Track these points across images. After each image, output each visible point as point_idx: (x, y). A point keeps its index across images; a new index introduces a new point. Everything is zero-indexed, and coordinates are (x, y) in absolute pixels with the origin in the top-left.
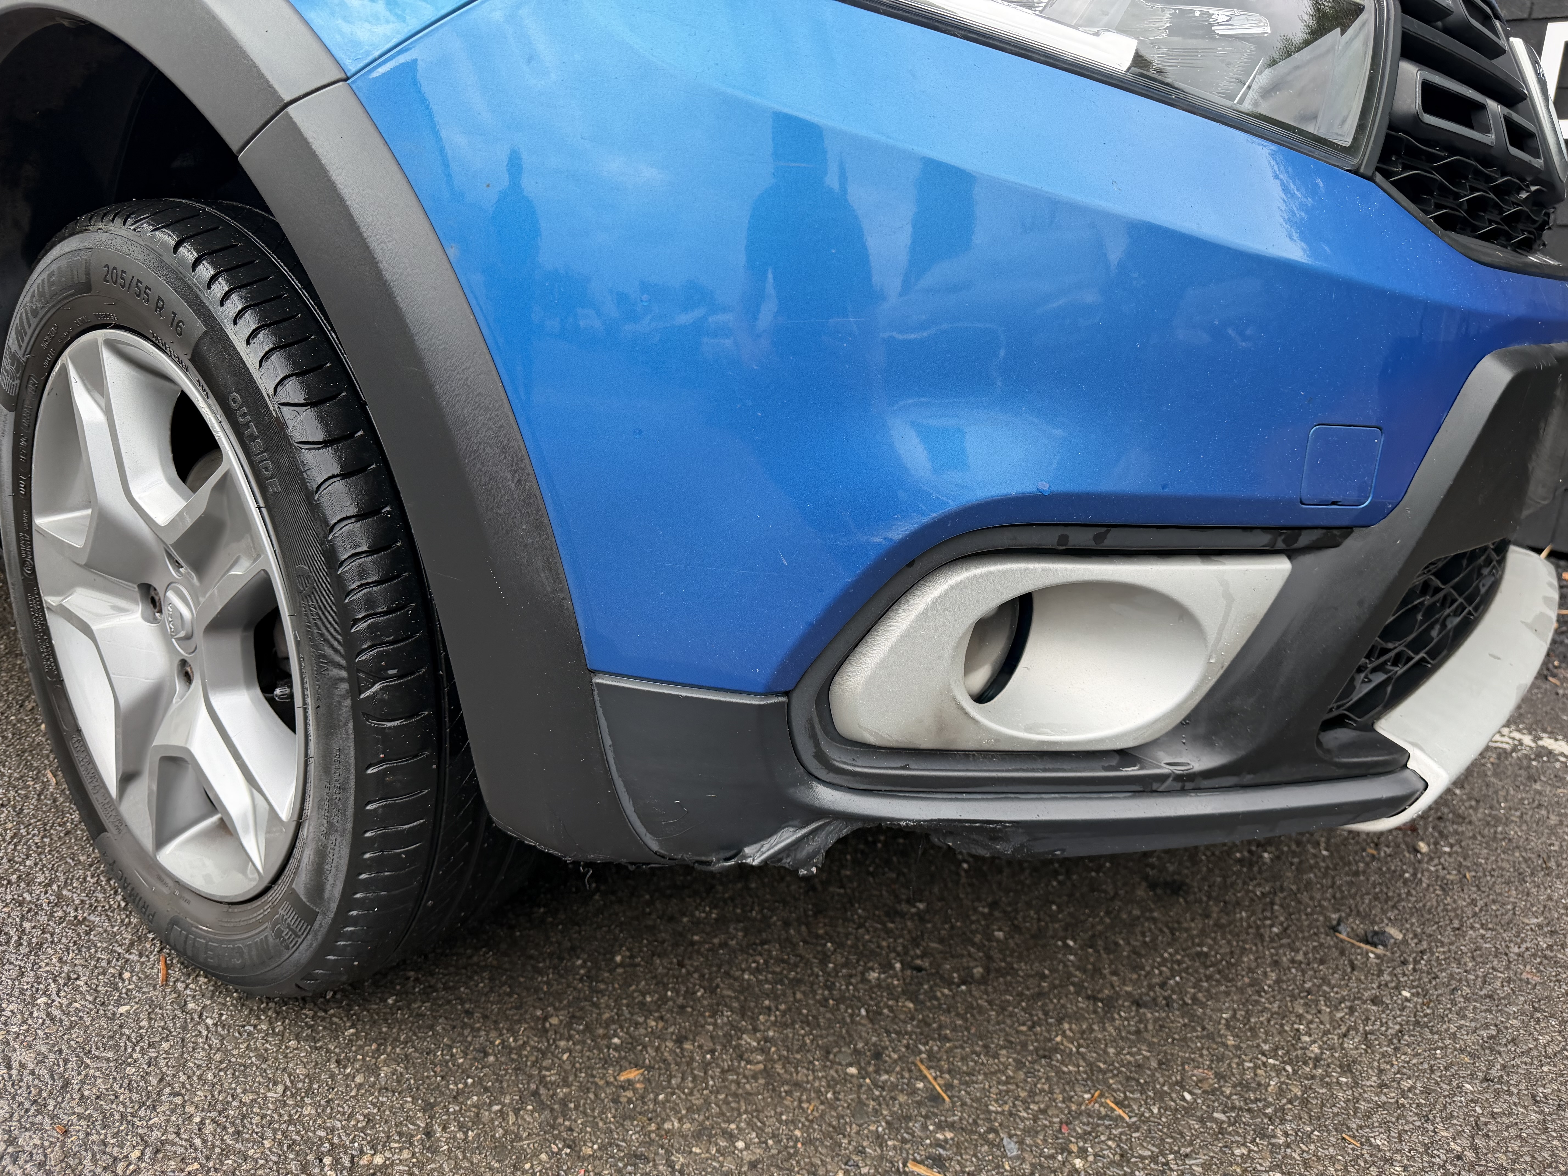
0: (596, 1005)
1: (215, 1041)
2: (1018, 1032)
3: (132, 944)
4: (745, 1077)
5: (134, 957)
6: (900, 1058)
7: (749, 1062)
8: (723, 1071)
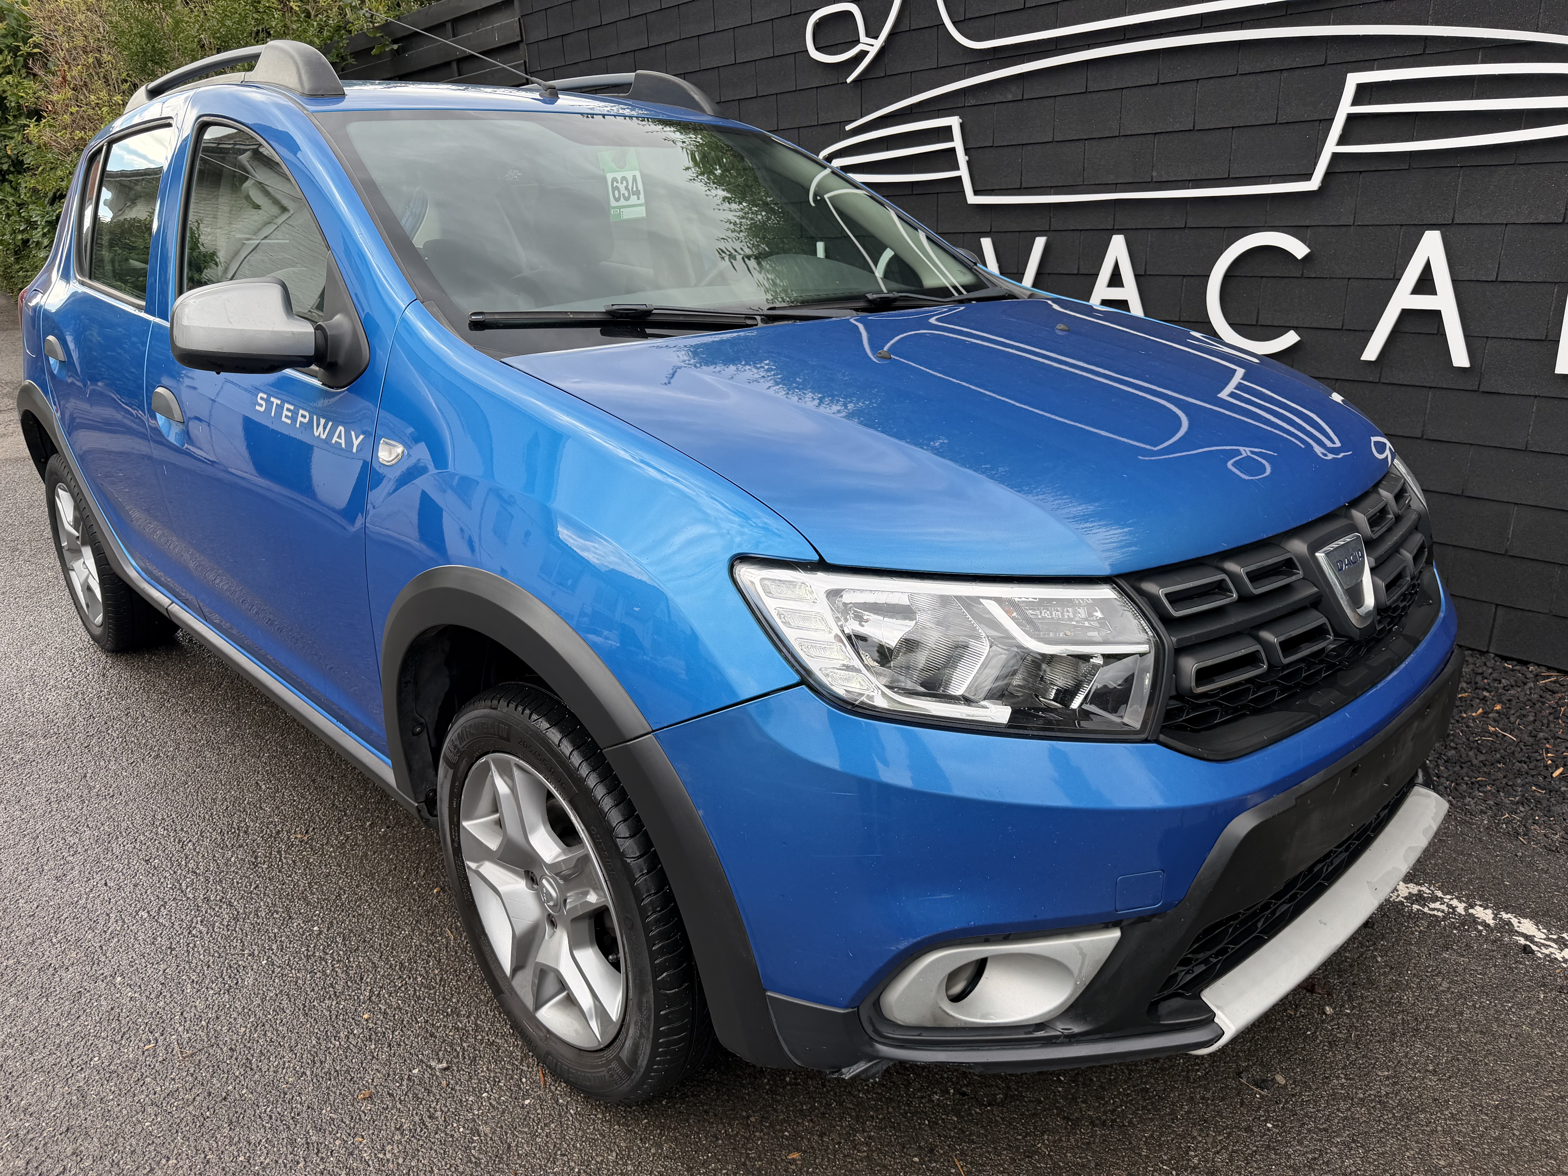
0: (775, 1110)
1: (577, 1124)
2: (1016, 1139)
3: (522, 1060)
4: (856, 1160)
5: (525, 1068)
6: (944, 1153)
7: (859, 1151)
8: (845, 1156)
